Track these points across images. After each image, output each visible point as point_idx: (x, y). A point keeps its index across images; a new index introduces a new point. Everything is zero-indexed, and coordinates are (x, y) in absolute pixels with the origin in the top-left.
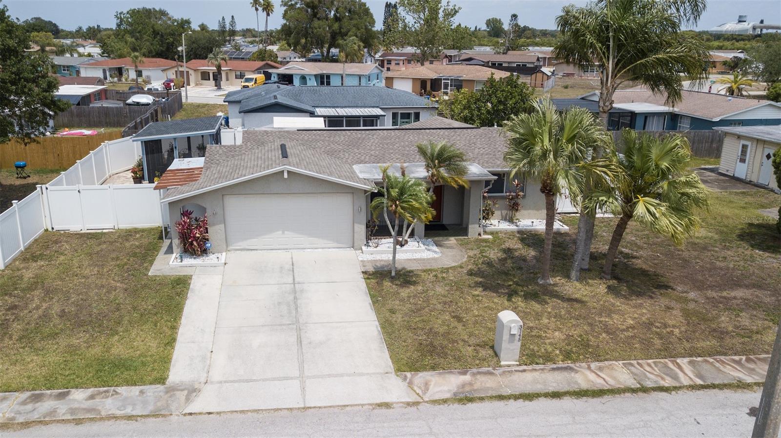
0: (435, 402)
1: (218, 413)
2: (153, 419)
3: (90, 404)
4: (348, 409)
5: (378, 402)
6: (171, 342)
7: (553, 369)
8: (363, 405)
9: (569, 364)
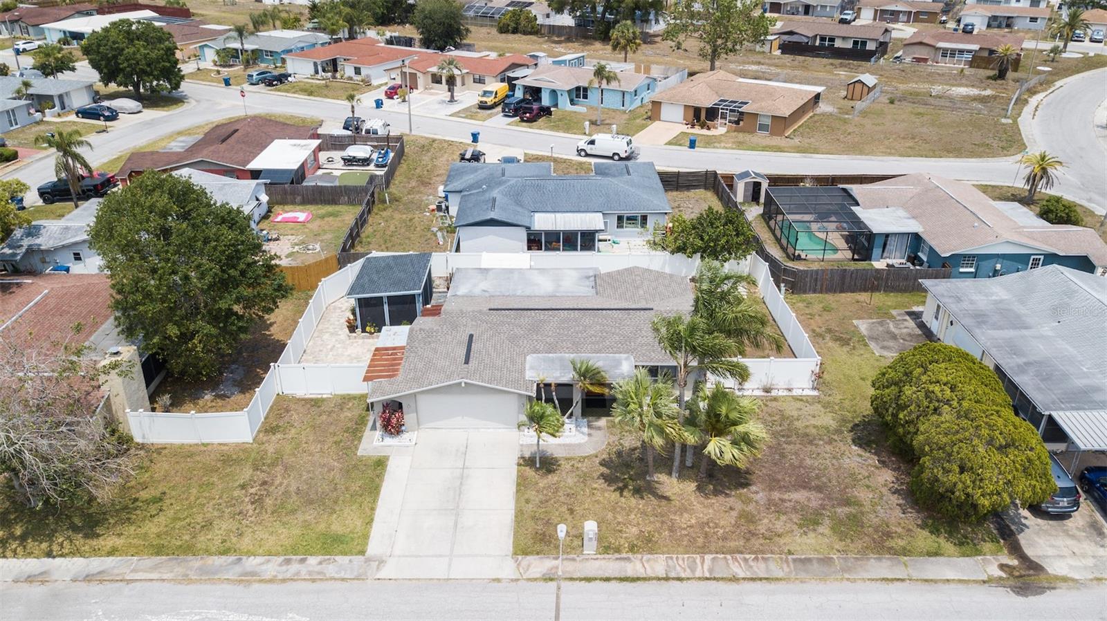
0: (529, 580)
1: (395, 580)
2: (356, 581)
3: (318, 568)
4: (474, 581)
5: (494, 577)
6: (370, 522)
7: (617, 559)
8: (484, 579)
9: (630, 555)
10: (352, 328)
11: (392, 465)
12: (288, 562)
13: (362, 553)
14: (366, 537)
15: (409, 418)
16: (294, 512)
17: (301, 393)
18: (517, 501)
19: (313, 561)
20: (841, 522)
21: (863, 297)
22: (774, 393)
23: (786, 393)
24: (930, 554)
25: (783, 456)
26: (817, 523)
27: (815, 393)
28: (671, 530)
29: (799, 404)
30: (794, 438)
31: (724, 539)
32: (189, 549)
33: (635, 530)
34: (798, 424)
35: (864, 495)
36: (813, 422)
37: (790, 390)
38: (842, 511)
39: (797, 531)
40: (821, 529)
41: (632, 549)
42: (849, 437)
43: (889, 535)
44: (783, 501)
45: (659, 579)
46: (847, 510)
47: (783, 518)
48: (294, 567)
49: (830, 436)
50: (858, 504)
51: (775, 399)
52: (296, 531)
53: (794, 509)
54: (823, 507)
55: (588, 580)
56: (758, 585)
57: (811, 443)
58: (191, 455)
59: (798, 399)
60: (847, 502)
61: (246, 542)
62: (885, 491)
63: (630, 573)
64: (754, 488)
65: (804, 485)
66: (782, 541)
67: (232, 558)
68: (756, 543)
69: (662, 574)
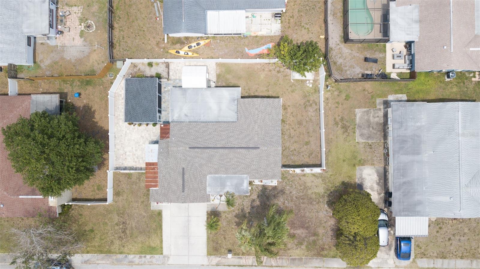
0: (212, 265)
1: (173, 264)
4: (196, 265)
5: (202, 264)
6: (161, 242)
7: (238, 258)
8: (199, 265)
9: (242, 256)
11: (164, 215)
12: (141, 257)
14: (162, 248)
16: (137, 237)
18: (207, 233)
19: (148, 257)
22: (305, 171)
23: (310, 171)
32: (109, 252)
34: (310, 192)
35: (321, 231)
36: (316, 191)
38: (312, 238)
45: (250, 266)
48: (143, 259)
51: (305, 175)
59: (314, 175)
60: (314, 235)
65: (302, 227)
68: (281, 252)
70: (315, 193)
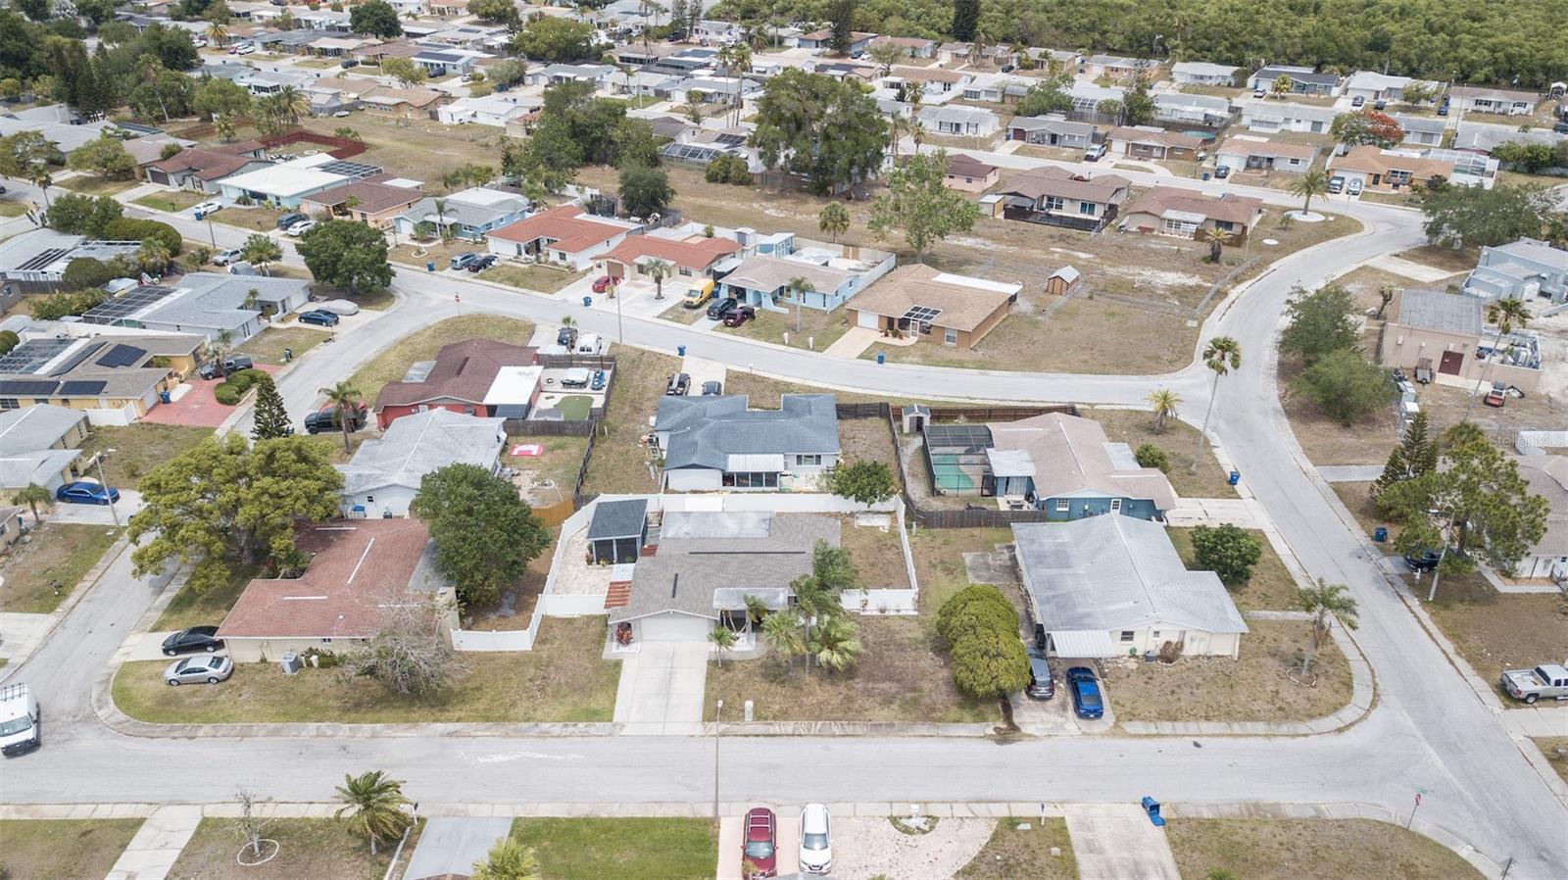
0: (711, 736)
1: (631, 736)
2: (608, 737)
3: (586, 729)
4: (678, 737)
5: (690, 735)
6: (614, 702)
7: (764, 723)
8: (684, 736)
9: (773, 721)
10: (590, 562)
11: (625, 665)
12: (566, 726)
13: (611, 720)
14: (612, 711)
15: (635, 633)
16: (565, 696)
17: (558, 614)
18: (706, 689)
19: (581, 725)
20: (907, 702)
21: (977, 531)
22: (887, 613)
23: (896, 613)
24: (955, 722)
25: (881, 659)
26: (891, 703)
27: (916, 613)
28: (800, 706)
29: (902, 622)
30: (891, 647)
31: (832, 712)
32: (504, 719)
33: (777, 707)
34: (898, 637)
35: (926, 685)
36: (909, 635)
37: (898, 611)
38: (909, 695)
39: (878, 707)
40: (893, 707)
41: (775, 718)
42: (929, 645)
43: (933, 710)
44: (873, 688)
45: (788, 735)
46: (912, 694)
47: (871, 699)
48: (570, 729)
49: (916, 644)
50: (921, 691)
51: (887, 618)
52: (570, 708)
53: (880, 694)
54: (898, 693)
55: (746, 736)
56: (847, 739)
57: (902, 650)
58: (494, 659)
59: (903, 618)
60: (914, 690)
61: (539, 714)
62: (941, 682)
63: (771, 732)
64: (857, 680)
65: (890, 679)
66: (866, 713)
67: (533, 724)
68: (850, 715)
69: (790, 732)
70: (909, 638)
